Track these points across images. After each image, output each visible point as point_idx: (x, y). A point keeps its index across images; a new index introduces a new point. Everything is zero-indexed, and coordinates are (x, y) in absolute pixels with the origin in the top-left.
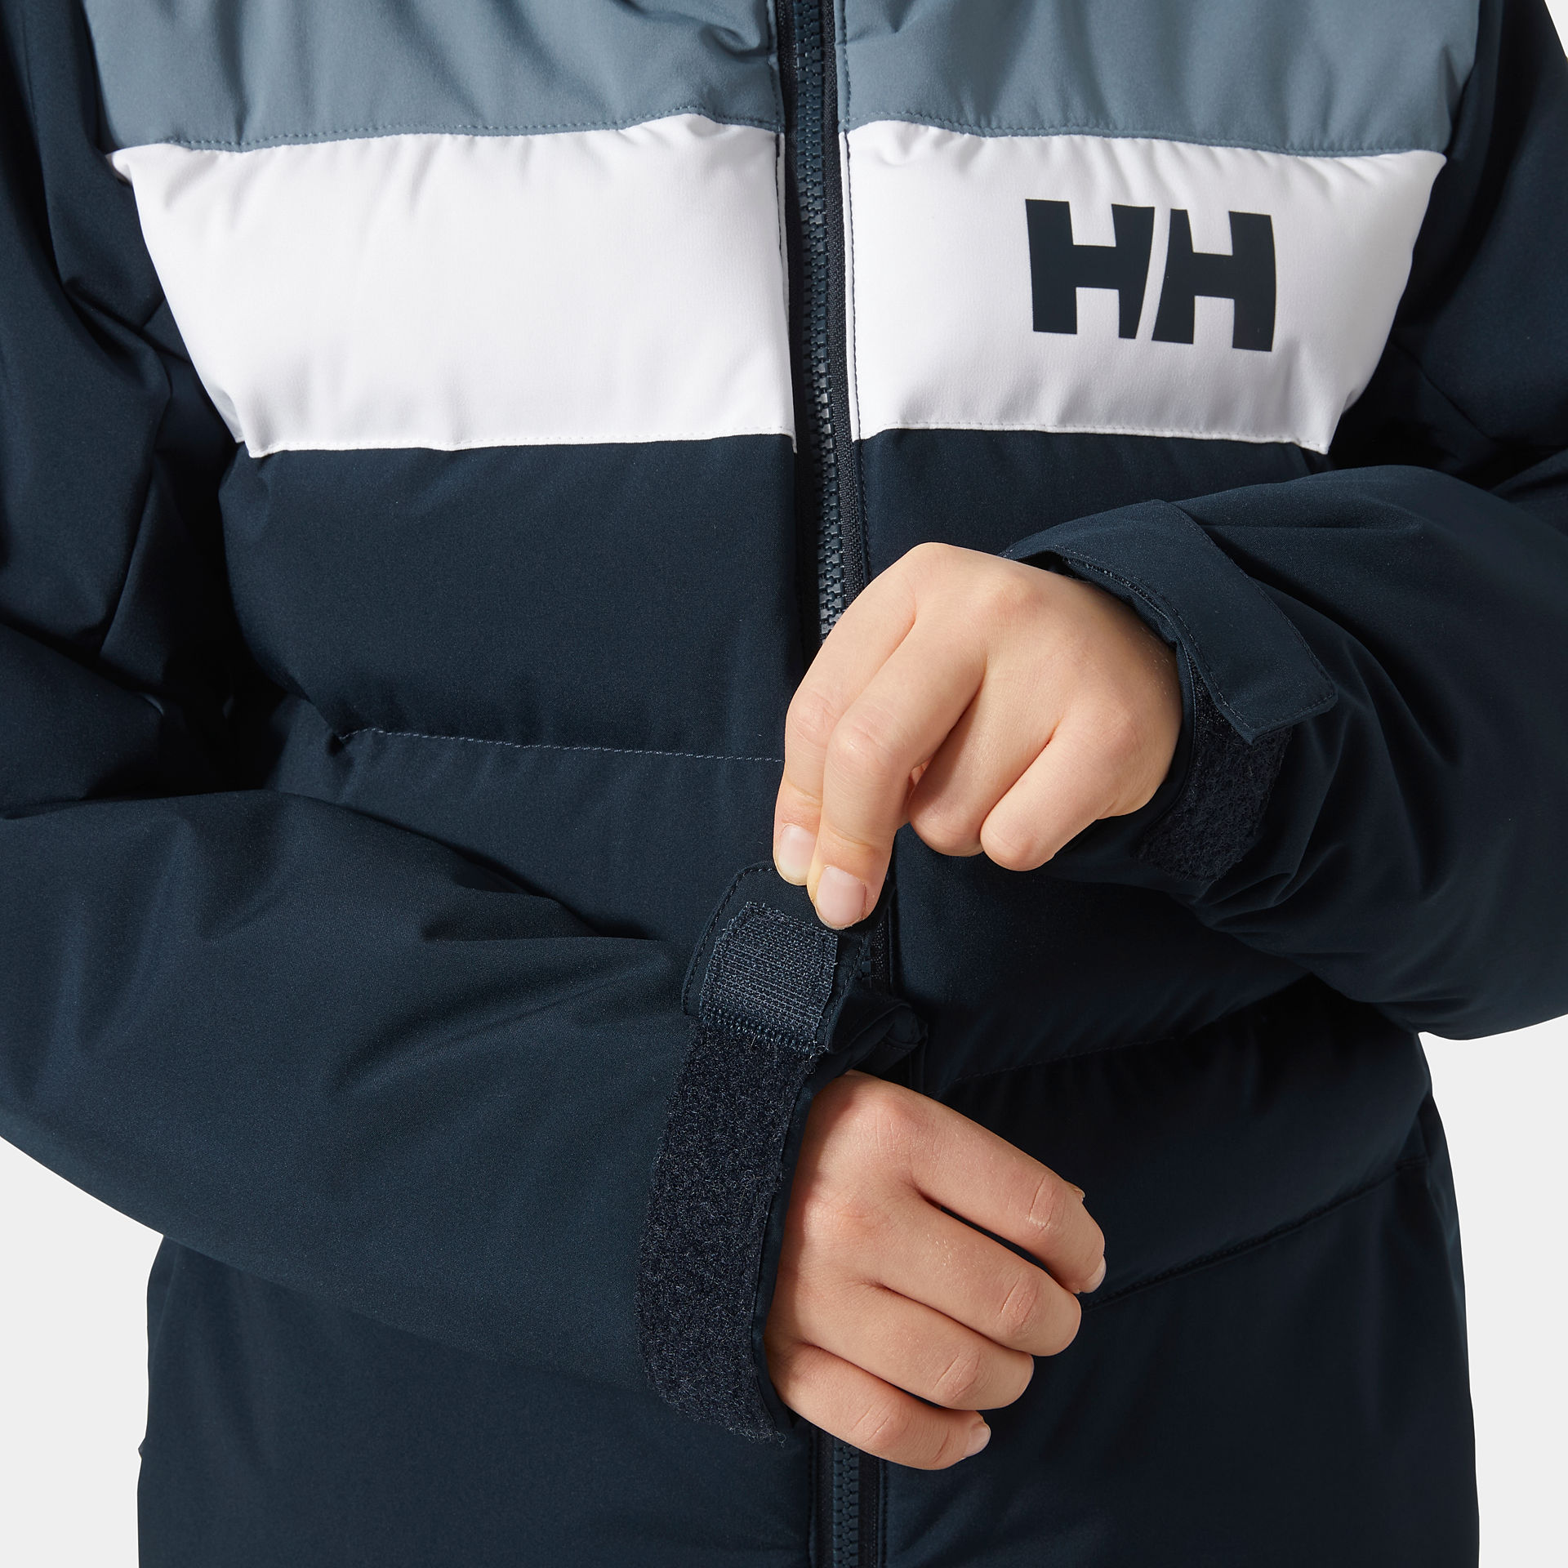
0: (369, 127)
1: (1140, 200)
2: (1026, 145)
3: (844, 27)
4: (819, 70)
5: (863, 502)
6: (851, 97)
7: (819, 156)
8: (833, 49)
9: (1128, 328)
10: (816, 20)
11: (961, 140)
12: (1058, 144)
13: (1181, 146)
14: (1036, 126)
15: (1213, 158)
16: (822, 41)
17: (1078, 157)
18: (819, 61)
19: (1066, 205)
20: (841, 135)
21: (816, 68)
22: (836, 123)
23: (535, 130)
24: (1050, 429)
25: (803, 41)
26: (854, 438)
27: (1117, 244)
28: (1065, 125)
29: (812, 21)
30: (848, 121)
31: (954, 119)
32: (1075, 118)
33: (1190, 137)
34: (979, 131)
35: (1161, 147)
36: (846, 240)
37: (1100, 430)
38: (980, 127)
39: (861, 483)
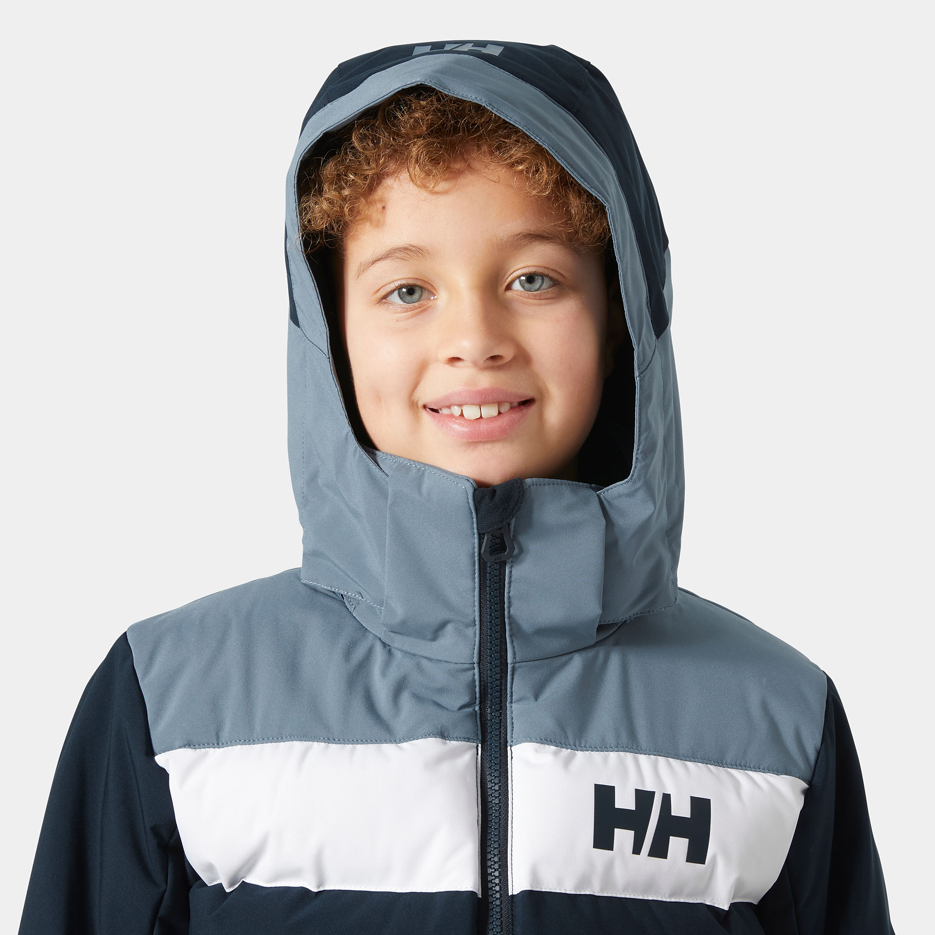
0: (279, 737)
1: (649, 788)
2: (597, 756)
3: (512, 696)
4: (499, 715)
5: (513, 925)
6: (514, 729)
7: (498, 757)
8: (506, 705)
9: (637, 850)
10: (499, 692)
11: (566, 752)
12: (613, 755)
13: (671, 760)
14: (603, 747)
15: (686, 767)
16: (501, 701)
17: (622, 762)
18: (499, 711)
19: (614, 787)
20: (509, 748)
21: (498, 714)
22: (507, 742)
23: (357, 742)
24: (596, 894)
25: (492, 701)
26: (510, 894)
27: (636, 808)
28: (617, 747)
29: (497, 692)
30: (512, 741)
31: (563, 742)
32: (622, 743)
33: (677, 756)
34: (575, 748)
35: (661, 760)
36: (509, 798)
37: (619, 896)
38: (576, 746)
39: (513, 915)
